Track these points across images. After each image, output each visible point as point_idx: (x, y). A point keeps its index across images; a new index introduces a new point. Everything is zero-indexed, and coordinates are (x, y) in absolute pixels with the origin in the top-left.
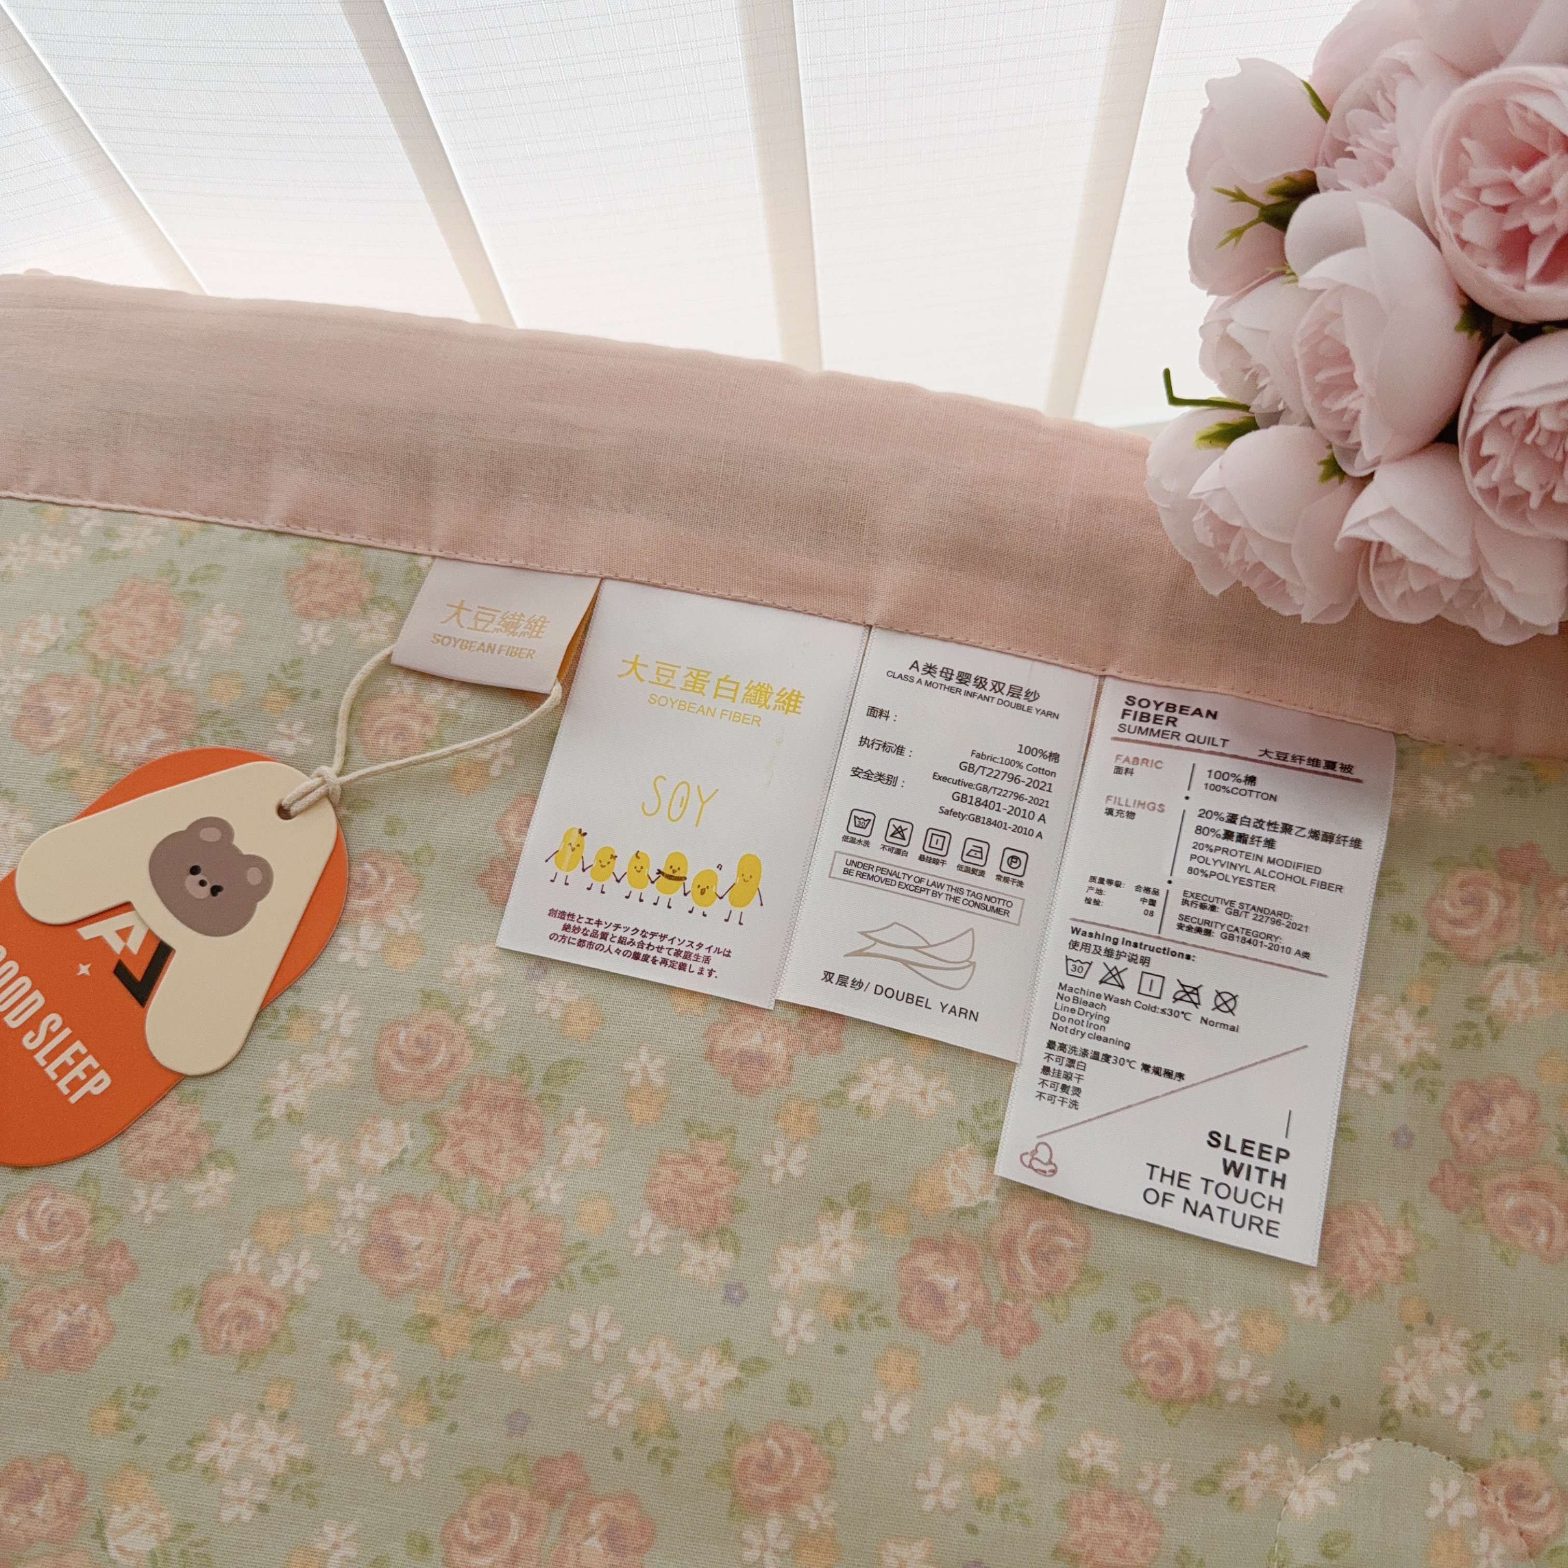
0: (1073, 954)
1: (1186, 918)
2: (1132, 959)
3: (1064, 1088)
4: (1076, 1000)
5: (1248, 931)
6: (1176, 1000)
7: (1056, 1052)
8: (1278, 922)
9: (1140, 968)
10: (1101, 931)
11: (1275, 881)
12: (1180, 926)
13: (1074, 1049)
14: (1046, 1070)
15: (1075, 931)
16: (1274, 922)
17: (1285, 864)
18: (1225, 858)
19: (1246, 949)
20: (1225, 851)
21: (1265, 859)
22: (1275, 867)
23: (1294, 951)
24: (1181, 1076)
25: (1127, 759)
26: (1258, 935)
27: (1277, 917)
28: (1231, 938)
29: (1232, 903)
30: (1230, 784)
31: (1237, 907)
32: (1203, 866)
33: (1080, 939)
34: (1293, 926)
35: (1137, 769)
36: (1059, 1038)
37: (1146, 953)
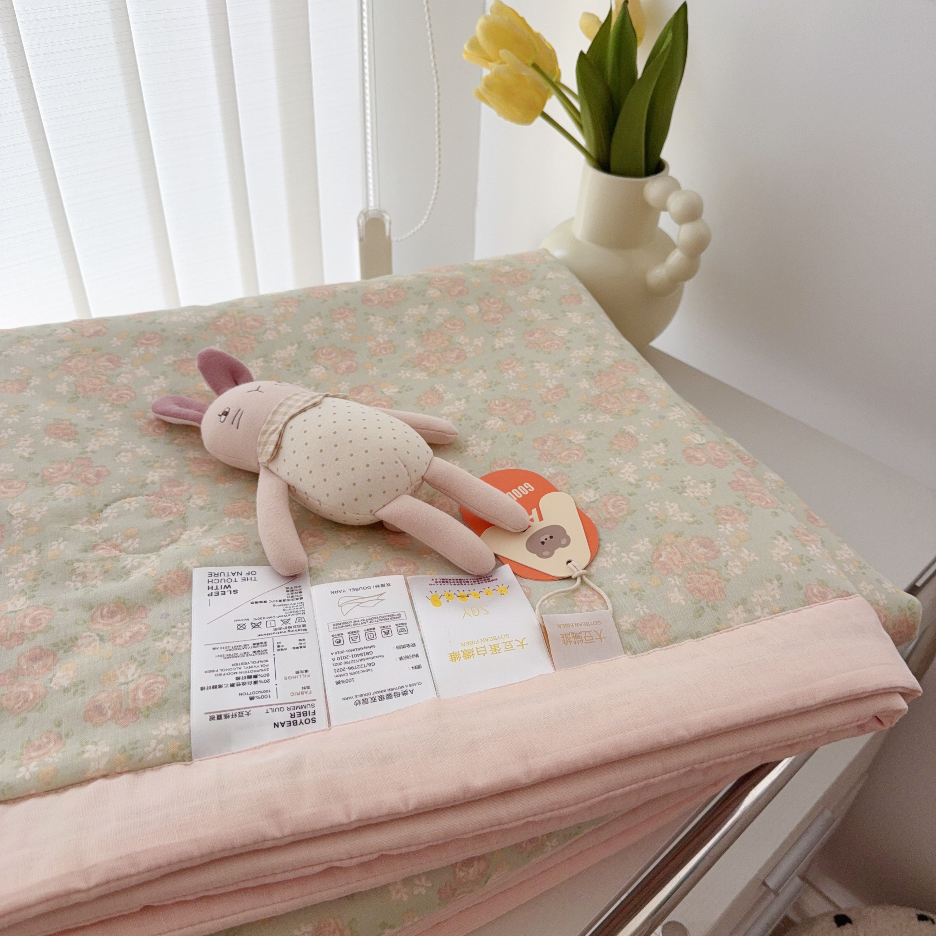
0: (304, 623)
1: (264, 646)
2: (281, 628)
3: (293, 591)
4: (297, 612)
5: (239, 649)
6: (260, 622)
7: (299, 597)
8: (227, 655)
9: (277, 627)
10: (295, 632)
11: (232, 667)
12: (265, 643)
13: (293, 600)
14: (301, 592)
15: (306, 630)
16: (230, 655)
17: (229, 674)
18: (255, 669)
19: (238, 644)
20: (255, 671)
21: (238, 673)
22: (234, 671)
23: (219, 649)
24: (252, 603)
25: (306, 693)
26: (235, 649)
27: (229, 657)
28: (245, 645)
29: (248, 656)
30: (260, 695)
31: (245, 655)
32: (262, 664)
33: (303, 628)
34: (221, 656)
35: (301, 690)
36: (300, 601)
37: (276, 632)
